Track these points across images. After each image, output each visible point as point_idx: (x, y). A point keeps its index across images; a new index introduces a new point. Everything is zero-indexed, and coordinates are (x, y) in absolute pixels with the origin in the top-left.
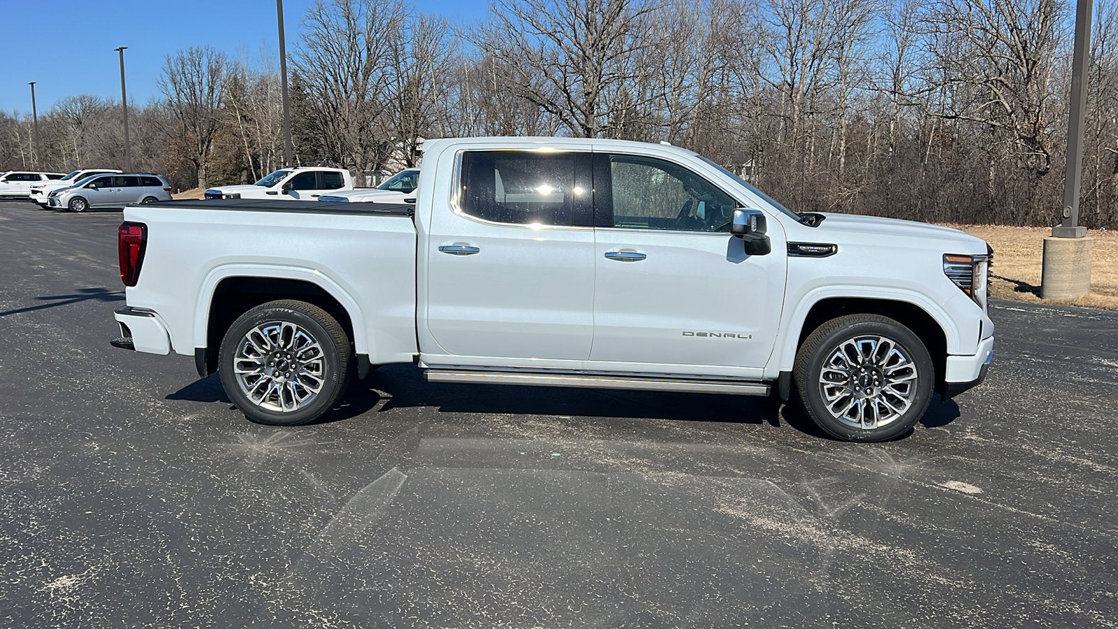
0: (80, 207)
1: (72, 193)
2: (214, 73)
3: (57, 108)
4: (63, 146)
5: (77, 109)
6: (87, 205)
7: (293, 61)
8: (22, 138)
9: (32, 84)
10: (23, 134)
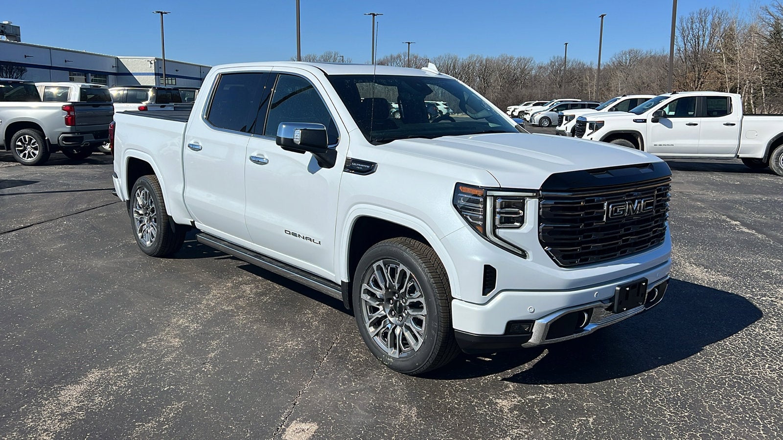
0: (546, 123)
1: (542, 114)
2: (714, 26)
3: (614, 59)
4: (613, 84)
5: (626, 59)
6: (550, 123)
7: (769, 13)
8: (590, 79)
9: (566, 44)
10: (592, 77)
